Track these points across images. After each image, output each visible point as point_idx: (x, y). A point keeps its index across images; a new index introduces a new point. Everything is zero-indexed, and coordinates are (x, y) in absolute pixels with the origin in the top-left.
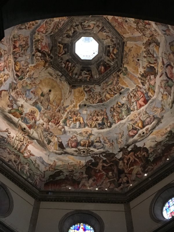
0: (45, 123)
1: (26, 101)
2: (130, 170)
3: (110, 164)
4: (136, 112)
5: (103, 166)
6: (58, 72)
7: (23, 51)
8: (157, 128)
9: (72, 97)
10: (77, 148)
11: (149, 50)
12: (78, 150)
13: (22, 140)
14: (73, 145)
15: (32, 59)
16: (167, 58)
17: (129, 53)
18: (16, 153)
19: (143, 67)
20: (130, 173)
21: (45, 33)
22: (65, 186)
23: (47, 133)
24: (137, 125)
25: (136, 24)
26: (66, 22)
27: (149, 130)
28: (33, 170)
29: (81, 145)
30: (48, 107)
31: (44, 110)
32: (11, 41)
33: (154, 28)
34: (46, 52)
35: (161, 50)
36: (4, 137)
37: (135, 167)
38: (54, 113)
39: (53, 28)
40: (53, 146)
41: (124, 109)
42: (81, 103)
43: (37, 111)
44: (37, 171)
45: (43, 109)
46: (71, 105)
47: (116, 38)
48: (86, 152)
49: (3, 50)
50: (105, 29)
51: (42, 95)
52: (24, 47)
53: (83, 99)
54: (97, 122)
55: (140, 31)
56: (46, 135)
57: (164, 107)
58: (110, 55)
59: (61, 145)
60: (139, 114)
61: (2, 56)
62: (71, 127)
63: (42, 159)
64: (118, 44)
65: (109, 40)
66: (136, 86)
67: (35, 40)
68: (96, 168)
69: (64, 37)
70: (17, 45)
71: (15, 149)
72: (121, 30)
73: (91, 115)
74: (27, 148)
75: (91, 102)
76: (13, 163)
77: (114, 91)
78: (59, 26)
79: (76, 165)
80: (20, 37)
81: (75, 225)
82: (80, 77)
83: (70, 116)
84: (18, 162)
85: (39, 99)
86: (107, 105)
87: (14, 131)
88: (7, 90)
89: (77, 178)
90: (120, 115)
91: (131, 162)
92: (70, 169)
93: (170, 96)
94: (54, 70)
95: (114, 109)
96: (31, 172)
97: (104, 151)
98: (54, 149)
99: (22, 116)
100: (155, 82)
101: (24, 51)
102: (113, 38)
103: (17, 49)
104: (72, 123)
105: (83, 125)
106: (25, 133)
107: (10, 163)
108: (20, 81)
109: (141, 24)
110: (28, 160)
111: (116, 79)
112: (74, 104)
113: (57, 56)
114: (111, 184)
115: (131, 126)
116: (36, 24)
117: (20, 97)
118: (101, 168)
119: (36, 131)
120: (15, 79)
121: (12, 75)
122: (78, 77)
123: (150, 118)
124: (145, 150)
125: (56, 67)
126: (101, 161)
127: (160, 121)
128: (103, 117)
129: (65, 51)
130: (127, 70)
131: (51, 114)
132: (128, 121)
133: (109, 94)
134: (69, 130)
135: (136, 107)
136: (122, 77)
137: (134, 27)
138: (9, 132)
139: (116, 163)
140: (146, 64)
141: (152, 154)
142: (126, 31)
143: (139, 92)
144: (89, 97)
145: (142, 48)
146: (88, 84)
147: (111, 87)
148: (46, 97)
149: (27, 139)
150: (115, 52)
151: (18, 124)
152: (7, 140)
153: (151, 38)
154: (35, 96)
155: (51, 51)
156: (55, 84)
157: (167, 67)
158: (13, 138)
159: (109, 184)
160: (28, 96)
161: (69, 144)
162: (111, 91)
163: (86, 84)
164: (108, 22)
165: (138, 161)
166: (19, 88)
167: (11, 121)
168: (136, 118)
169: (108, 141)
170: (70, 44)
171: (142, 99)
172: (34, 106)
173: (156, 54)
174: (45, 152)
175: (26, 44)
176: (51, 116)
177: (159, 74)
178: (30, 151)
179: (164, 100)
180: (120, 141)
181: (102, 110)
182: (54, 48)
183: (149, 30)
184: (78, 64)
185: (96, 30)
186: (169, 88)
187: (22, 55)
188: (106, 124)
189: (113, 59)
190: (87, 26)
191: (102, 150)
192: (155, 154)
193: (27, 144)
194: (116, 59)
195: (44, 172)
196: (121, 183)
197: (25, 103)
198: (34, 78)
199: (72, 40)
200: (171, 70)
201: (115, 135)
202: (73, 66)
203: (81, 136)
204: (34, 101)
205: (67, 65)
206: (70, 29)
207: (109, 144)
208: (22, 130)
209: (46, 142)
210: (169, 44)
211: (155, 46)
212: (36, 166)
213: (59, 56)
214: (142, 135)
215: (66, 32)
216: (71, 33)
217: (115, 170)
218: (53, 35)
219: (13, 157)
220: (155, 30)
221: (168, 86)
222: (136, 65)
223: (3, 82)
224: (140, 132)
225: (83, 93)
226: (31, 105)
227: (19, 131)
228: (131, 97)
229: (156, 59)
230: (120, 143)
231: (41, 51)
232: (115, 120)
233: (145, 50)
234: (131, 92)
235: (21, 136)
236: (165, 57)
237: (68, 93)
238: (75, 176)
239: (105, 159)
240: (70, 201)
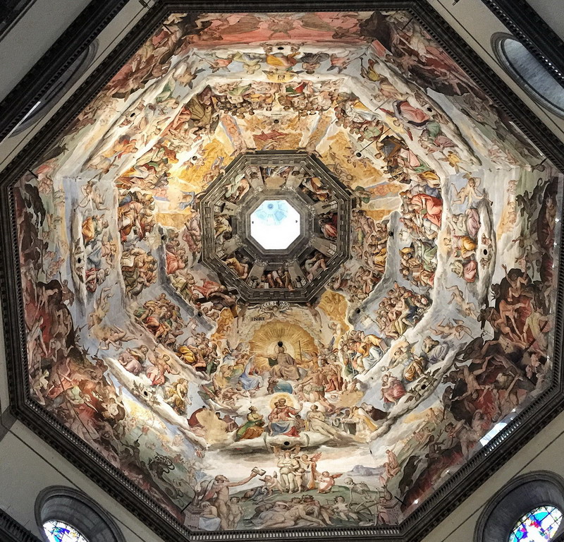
0: (317, 404)
1: (252, 396)
2: (527, 336)
3: (486, 363)
4: (442, 234)
5: (478, 378)
6: (266, 304)
7: (174, 324)
8: (494, 218)
9: (326, 320)
10: (406, 392)
11: (354, 122)
12: (411, 395)
13: (297, 466)
14: (395, 393)
15: (203, 323)
16: (385, 100)
17: (336, 160)
18: (301, 497)
19: (375, 156)
20: (532, 341)
21: (186, 265)
22: (439, 477)
23: (334, 416)
24: (462, 252)
25: (292, 109)
26: (199, 218)
27: (487, 237)
28: (357, 501)
29: (409, 382)
30: (299, 373)
31: (297, 383)
32: (138, 326)
33: (318, 82)
34: (215, 292)
35: (364, 100)
36: (257, 488)
37: (528, 321)
38: (319, 372)
39: (190, 246)
40: (364, 429)
41: (420, 251)
42: (349, 313)
43: (284, 396)
44: (368, 498)
45: (293, 384)
46: (336, 333)
47: (295, 162)
48: (427, 384)
49: (135, 350)
50: (267, 169)
51: (273, 362)
52: (172, 316)
53: (345, 305)
54: (401, 317)
55: (309, 112)
56: (337, 421)
57: (471, 176)
58: (318, 196)
59: (377, 415)
60: (449, 232)
61: (144, 359)
62: (367, 369)
63: (362, 467)
64: (309, 167)
65: (291, 177)
66: (402, 196)
67: (179, 290)
68: (469, 393)
69: (223, 244)
70: (156, 322)
71: (294, 491)
72: (287, 142)
73: (381, 317)
74: (316, 472)
75: (362, 296)
76: (306, 520)
77: (379, 243)
78: (194, 235)
79: (428, 422)
80: (148, 307)
81: (512, 532)
82: (310, 277)
83: (350, 352)
84: (316, 509)
85: (272, 374)
86: (392, 275)
87: (268, 463)
88: (204, 407)
89: (450, 443)
90: (425, 267)
91: (515, 321)
92: (425, 440)
93: (456, 148)
94: (257, 307)
95: (408, 270)
96: (356, 508)
97: (456, 350)
98: (372, 432)
99: (265, 426)
100: (417, 156)
101: (176, 321)
102: (293, 167)
103: (161, 329)
104: (364, 360)
105: (384, 345)
106: (293, 450)
107: (301, 524)
108: (213, 374)
109: (296, 100)
110: (333, 492)
111: (363, 221)
112: (339, 326)
113: (242, 282)
114: (516, 394)
115: (457, 263)
116: (154, 265)
117: (235, 399)
118: (476, 384)
119: (311, 429)
120: (201, 377)
121: (189, 375)
122: (307, 280)
123: (470, 216)
124: (515, 273)
125: (256, 300)
126: (466, 372)
127: (488, 204)
128: (403, 300)
129: (246, 263)
130: (364, 189)
131: (315, 380)
132: (445, 261)
133: (377, 253)
134: (369, 375)
135: (434, 228)
136: (367, 208)
137: (295, 115)
138: (261, 472)
139: (496, 349)
140: (374, 145)
141: (529, 268)
142: (295, 135)
143: (414, 199)
144: (352, 292)
145: (342, 133)
146: (332, 274)
147: (370, 241)
148: (281, 360)
149: (304, 457)
150: (319, 185)
151: (269, 445)
152: (266, 489)
153: (335, 101)
154: (262, 375)
155: (223, 283)
156: (279, 327)
157: (400, 112)
158: (276, 476)
159: (515, 397)
160: (249, 386)
161: (388, 400)
162: (375, 245)
163: (329, 278)
164: (257, 153)
165: (522, 305)
166: (224, 387)
167: (251, 451)
168: (452, 243)
169: (447, 328)
170: (244, 245)
171: (430, 203)
172: (273, 393)
173: (368, 114)
174: (358, 452)
175: (171, 308)
176: (319, 382)
177: (405, 136)
178: (327, 472)
179: (459, 164)
180: (467, 307)
181: (392, 290)
182: (223, 275)
183: (316, 94)
184: (287, 262)
185: (257, 183)
186: (441, 139)
187: (178, 331)
188: (418, 305)
189: (328, 197)
190: (238, 192)
191: (451, 353)
192: (534, 262)
193: (310, 466)
194: (331, 193)
195: (385, 487)
196: (534, 374)
197: (254, 400)
198: (236, 349)
199: (240, 237)
200: (409, 108)
201: (450, 307)
202: (283, 272)
203: (396, 366)
204: (266, 384)
205: (271, 281)
206: (217, 222)
207: (453, 331)
208: (285, 449)
209: (346, 434)
210: (364, 77)
211: (352, 106)
212: (359, 488)
213: (244, 280)
214: (486, 257)
215: (218, 233)
216: (226, 227)
217: (504, 363)
218: (201, 256)
219: (300, 509)
220: (323, 83)
221: (436, 136)
222: (365, 166)
223: (183, 399)
224: (479, 256)
225: (337, 297)
226: (266, 395)
227: (278, 456)
228: (411, 220)
229: (376, 121)
230: (470, 309)
231: (207, 297)
232: (426, 284)
233: (349, 129)
234: (404, 213)
235: (288, 460)
236: (381, 103)
237: (314, 321)
238: (442, 443)
239: (468, 363)
240: (466, 495)
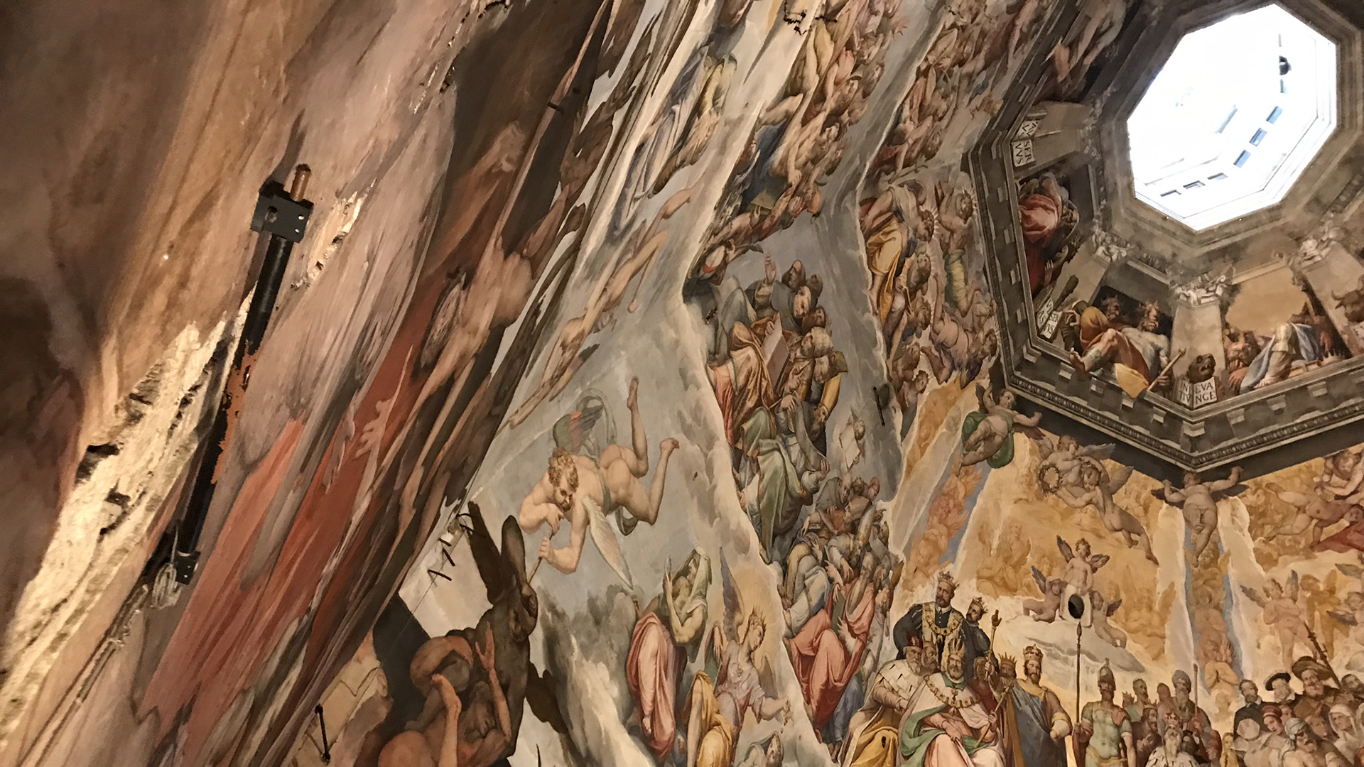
19: (1039, 655)
58: (1104, 319)
64: (1174, 424)
65: (1212, 345)
132: (727, 553)
136: (962, 405)
137: (1340, 653)
142: (1285, 550)
145: (1155, 658)
150: (1120, 370)
168: (743, 658)
222: (1038, 574)
